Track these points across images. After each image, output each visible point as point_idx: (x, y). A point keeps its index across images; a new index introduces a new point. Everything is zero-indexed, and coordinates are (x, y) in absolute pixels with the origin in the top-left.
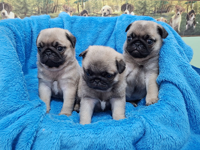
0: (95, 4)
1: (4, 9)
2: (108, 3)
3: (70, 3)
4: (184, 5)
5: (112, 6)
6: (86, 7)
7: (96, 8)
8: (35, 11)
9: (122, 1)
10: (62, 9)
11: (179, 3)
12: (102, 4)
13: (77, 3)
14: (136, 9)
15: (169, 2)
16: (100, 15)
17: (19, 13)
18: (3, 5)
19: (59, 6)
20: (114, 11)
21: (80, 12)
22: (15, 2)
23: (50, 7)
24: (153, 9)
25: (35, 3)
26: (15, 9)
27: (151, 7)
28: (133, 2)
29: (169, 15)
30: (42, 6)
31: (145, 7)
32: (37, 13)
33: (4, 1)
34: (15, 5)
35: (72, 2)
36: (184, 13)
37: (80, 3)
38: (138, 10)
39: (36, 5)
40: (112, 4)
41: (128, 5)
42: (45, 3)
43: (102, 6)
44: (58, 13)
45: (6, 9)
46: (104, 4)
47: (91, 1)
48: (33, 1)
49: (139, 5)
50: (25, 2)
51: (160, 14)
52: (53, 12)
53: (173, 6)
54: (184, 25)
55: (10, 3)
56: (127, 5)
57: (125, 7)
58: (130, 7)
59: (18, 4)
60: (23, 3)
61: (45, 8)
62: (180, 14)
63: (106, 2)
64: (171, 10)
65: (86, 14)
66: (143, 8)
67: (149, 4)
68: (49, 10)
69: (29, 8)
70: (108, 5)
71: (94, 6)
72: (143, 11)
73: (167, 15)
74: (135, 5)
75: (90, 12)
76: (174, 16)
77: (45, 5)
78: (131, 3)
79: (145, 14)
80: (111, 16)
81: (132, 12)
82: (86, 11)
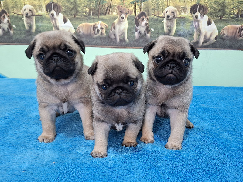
0: (156, 5)
1: (53, 10)
2: (173, 3)
3: (125, 4)
5: (178, 7)
6: (145, 8)
7: (157, 10)
8: (85, 13)
9: (191, 1)
10: (115, 11)
12: (165, 4)
13: (134, 3)
14: (211, 11)
16: (162, 18)
17: (68, 15)
18: (53, 5)
19: (113, 7)
20: (180, 14)
21: (137, 14)
22: (65, 2)
23: (102, 8)
24: (235, 12)
25: (86, 3)
26: (65, 10)
27: (232, 8)
28: (207, 2)
30: (94, 6)
31: (224, 8)
32: (88, 15)
33: (54, 1)
34: (65, 6)
35: (128, 2)
37: (138, 3)
38: (213, 13)
39: (87, 6)
40: (178, 5)
41: (199, 6)
42: (97, 3)
43: (165, 7)
44: (110, 15)
45: (55, 10)
46: (167, 4)
47: (151, 1)
48: (84, 2)
49: (215, 6)
50: (76, 2)
52: (105, 14)
55: (60, 3)
58: (202, 8)
59: (68, 4)
60: (73, 3)
61: (97, 9)
63: (170, 2)
65: (144, 17)
66: (221, 10)
68: (101, 12)
69: (80, 9)
70: (173, 6)
71: (154, 6)
72: (220, 13)
74: (210, 6)
75: (149, 15)
77: (97, 5)
78: (203, 3)
79: (223, 18)
80: (176, 19)
81: (205, 15)
82: (145, 14)
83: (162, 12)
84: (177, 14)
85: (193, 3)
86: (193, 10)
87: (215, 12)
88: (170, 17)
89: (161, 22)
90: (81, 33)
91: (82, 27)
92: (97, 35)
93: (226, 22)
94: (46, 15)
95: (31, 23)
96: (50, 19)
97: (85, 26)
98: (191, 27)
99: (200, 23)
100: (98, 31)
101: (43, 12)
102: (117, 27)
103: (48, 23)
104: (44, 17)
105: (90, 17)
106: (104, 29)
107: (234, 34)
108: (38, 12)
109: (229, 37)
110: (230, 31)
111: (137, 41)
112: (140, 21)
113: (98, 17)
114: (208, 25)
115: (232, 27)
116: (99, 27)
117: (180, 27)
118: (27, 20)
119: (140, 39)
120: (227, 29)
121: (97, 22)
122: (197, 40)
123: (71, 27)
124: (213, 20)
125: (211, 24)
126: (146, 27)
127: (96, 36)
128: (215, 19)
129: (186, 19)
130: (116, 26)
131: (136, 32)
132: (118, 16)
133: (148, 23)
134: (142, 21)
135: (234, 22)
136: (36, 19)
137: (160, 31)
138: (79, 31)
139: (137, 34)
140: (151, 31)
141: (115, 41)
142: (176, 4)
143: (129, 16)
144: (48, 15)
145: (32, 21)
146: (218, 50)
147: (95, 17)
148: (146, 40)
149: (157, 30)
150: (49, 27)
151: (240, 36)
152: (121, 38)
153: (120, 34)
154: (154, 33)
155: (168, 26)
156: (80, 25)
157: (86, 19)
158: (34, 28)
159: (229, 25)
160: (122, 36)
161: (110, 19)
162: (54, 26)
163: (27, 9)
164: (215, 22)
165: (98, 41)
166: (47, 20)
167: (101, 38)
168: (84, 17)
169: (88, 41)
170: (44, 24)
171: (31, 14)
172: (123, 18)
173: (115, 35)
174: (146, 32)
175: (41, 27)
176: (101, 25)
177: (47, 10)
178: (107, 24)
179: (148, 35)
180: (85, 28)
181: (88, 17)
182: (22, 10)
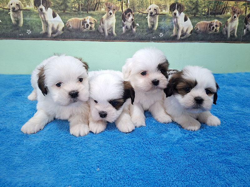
0: (140, 2)
1: (41, 5)
2: (156, 2)
3: (113, 1)
4: (241, 6)
5: (159, 5)
6: (131, 5)
7: (142, 7)
8: (75, 9)
10: (104, 7)
11: (236, 4)
13: (121, 1)
14: (186, 9)
15: (224, 2)
16: (146, 15)
17: (57, 10)
19: (101, 4)
20: (162, 11)
23: (91, 4)
24: (206, 10)
26: (54, 5)
27: (204, 7)
28: (184, 1)
29: (224, 17)
30: (83, 2)
31: (197, 7)
32: (77, 10)
34: (54, 1)
36: (241, 16)
38: (188, 11)
39: (77, 2)
40: (160, 3)
44: (99, 11)
45: (44, 5)
46: (150, 3)
49: (190, 5)
51: (214, 16)
52: (94, 10)
53: (229, 7)
54: (242, 29)
56: (177, 5)
57: (175, 6)
58: (180, 6)
61: (86, 5)
62: (237, 17)
64: (227, 11)
65: (130, 13)
66: (195, 8)
67: (201, 5)
68: (90, 8)
69: (69, 4)
70: (155, 4)
71: (139, 4)
72: (194, 11)
73: (223, 17)
74: (186, 5)
75: (135, 11)
76: (230, 18)
77: (86, 1)
78: (181, 2)
79: (196, 16)
80: (158, 16)
81: (182, 13)
82: (131, 10)
83: (146, 9)
84: (159, 11)
85: (172, 2)
86: (172, 8)
87: (190, 10)
88: (153, 14)
89: (145, 18)
90: (71, 28)
91: (71, 22)
92: (87, 29)
93: (199, 19)
94: (34, 10)
95: (19, 17)
96: (38, 14)
97: (74, 21)
98: (170, 23)
99: (178, 20)
100: (88, 25)
101: (31, 6)
102: (106, 22)
103: (36, 18)
104: (32, 11)
105: (80, 12)
106: (93, 23)
107: (205, 29)
108: (26, 7)
109: (202, 32)
110: (202, 26)
111: (124, 35)
112: (127, 17)
113: (87, 12)
114: (185, 21)
115: (203, 23)
116: (88, 22)
117: (161, 23)
118: (14, 14)
119: (127, 33)
120: (200, 25)
121: (86, 17)
122: (176, 34)
123: (60, 22)
124: (189, 17)
125: (187, 20)
126: (132, 22)
127: (85, 30)
128: (190, 16)
129: (167, 16)
130: (104, 21)
131: (123, 26)
132: (107, 12)
133: (134, 18)
134: (128, 17)
135: (205, 18)
136: (24, 14)
137: (145, 26)
138: (68, 25)
139: (124, 28)
140: (137, 26)
141: (104, 35)
142: (158, 3)
143: (116, 12)
144: (37, 9)
145: (20, 15)
146: (193, 42)
147: (84, 13)
148: (132, 34)
149: (142, 25)
150: (38, 21)
151: (210, 30)
152: (109, 33)
153: (108, 29)
154: (139, 28)
155: (151, 22)
156: (70, 20)
157: (76, 14)
158: (22, 22)
159: (201, 21)
160: (111, 30)
161: (98, 15)
162: (43, 21)
163: (14, 3)
164: (191, 19)
165: (88, 35)
166: (35, 15)
167: (90, 32)
168: (74, 12)
169: (78, 35)
170: (32, 19)
171: (18, 8)
172: (111, 14)
173: (103, 29)
174: (132, 27)
175: (29, 22)
176: (90, 20)
177: (35, 5)
178: (96, 19)
179: (134, 30)
180: (74, 23)
181: (77, 13)
182: (8, 5)
